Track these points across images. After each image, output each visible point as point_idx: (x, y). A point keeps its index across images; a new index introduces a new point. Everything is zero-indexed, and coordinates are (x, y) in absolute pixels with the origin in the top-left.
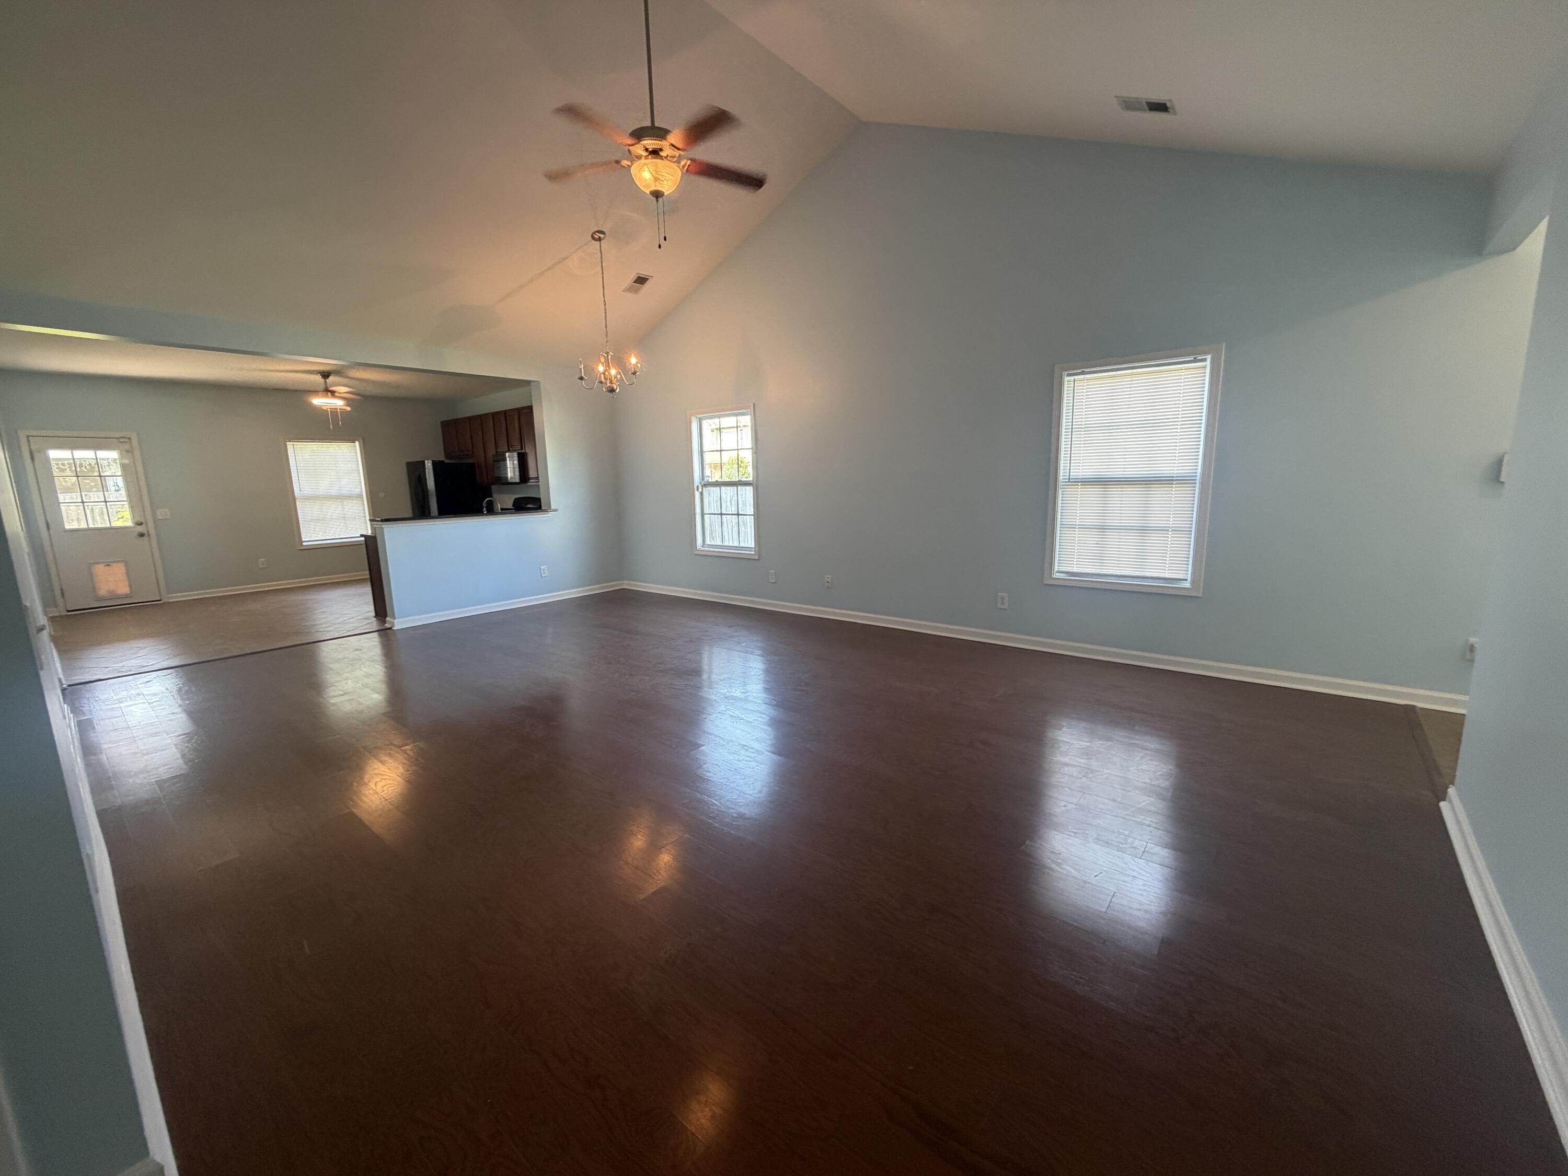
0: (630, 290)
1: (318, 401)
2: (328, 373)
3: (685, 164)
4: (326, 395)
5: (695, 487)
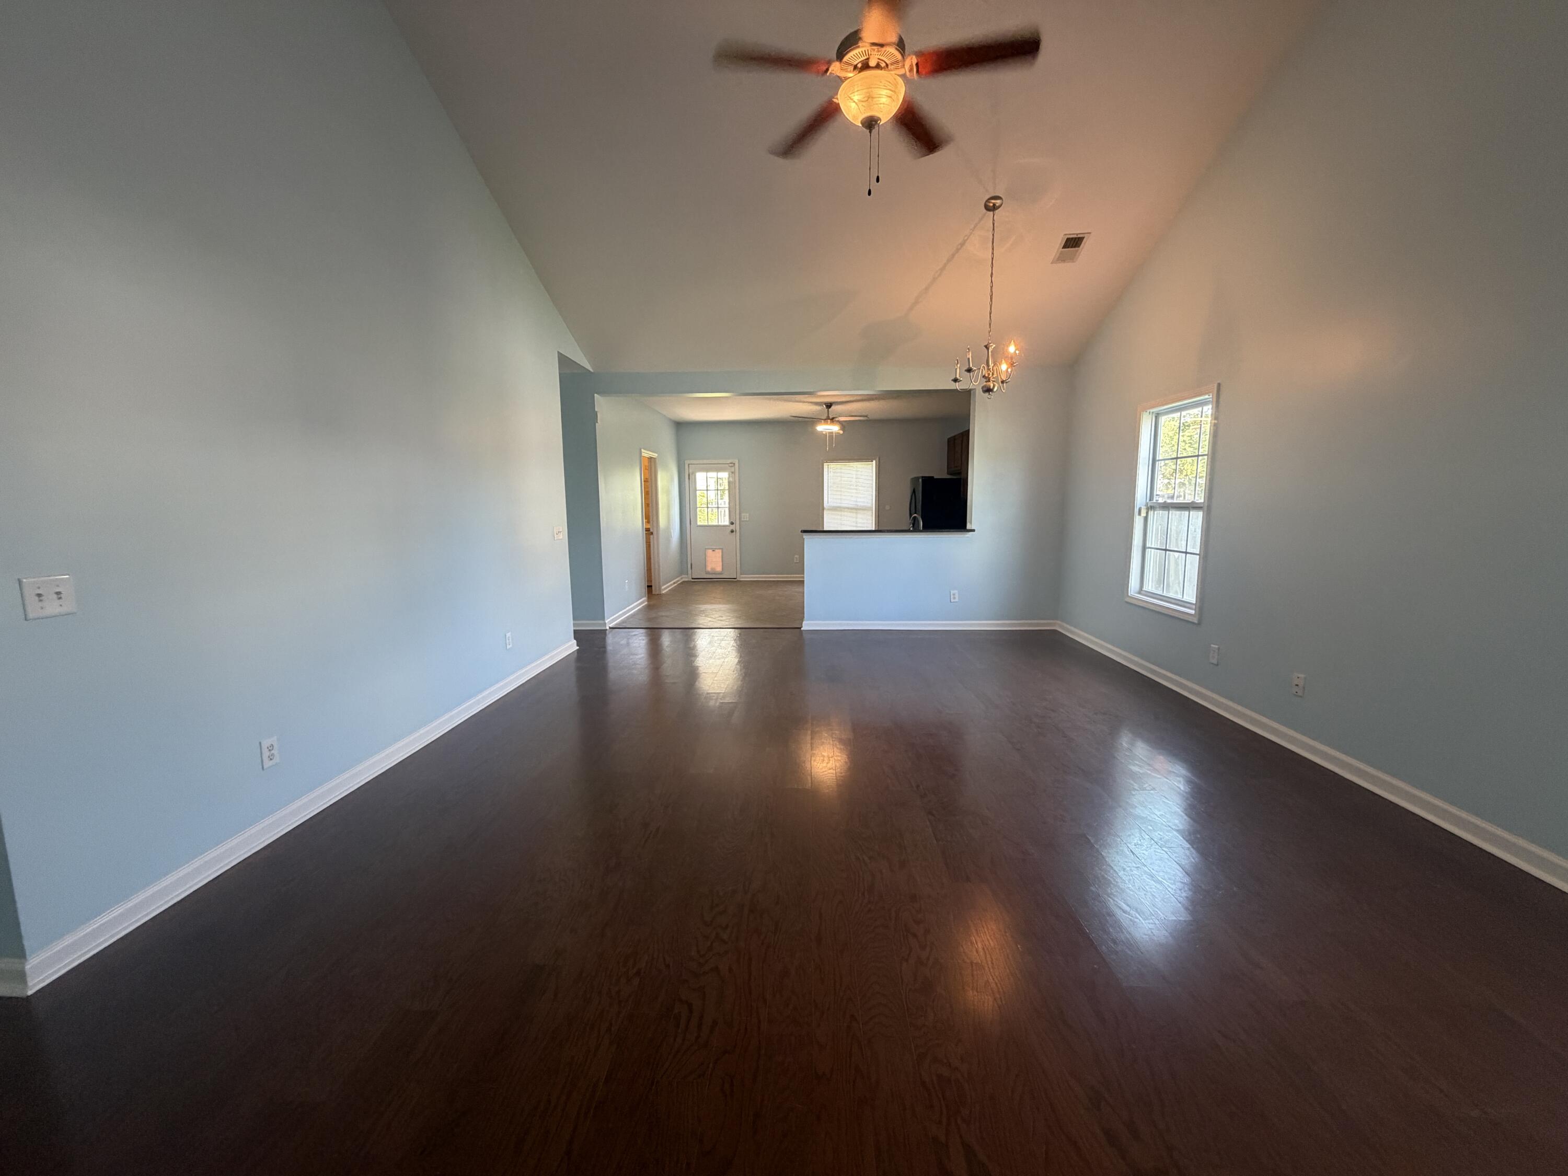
0: (1061, 259)
1: (822, 428)
2: (830, 403)
3: (911, 66)
4: (827, 422)
5: (1136, 510)
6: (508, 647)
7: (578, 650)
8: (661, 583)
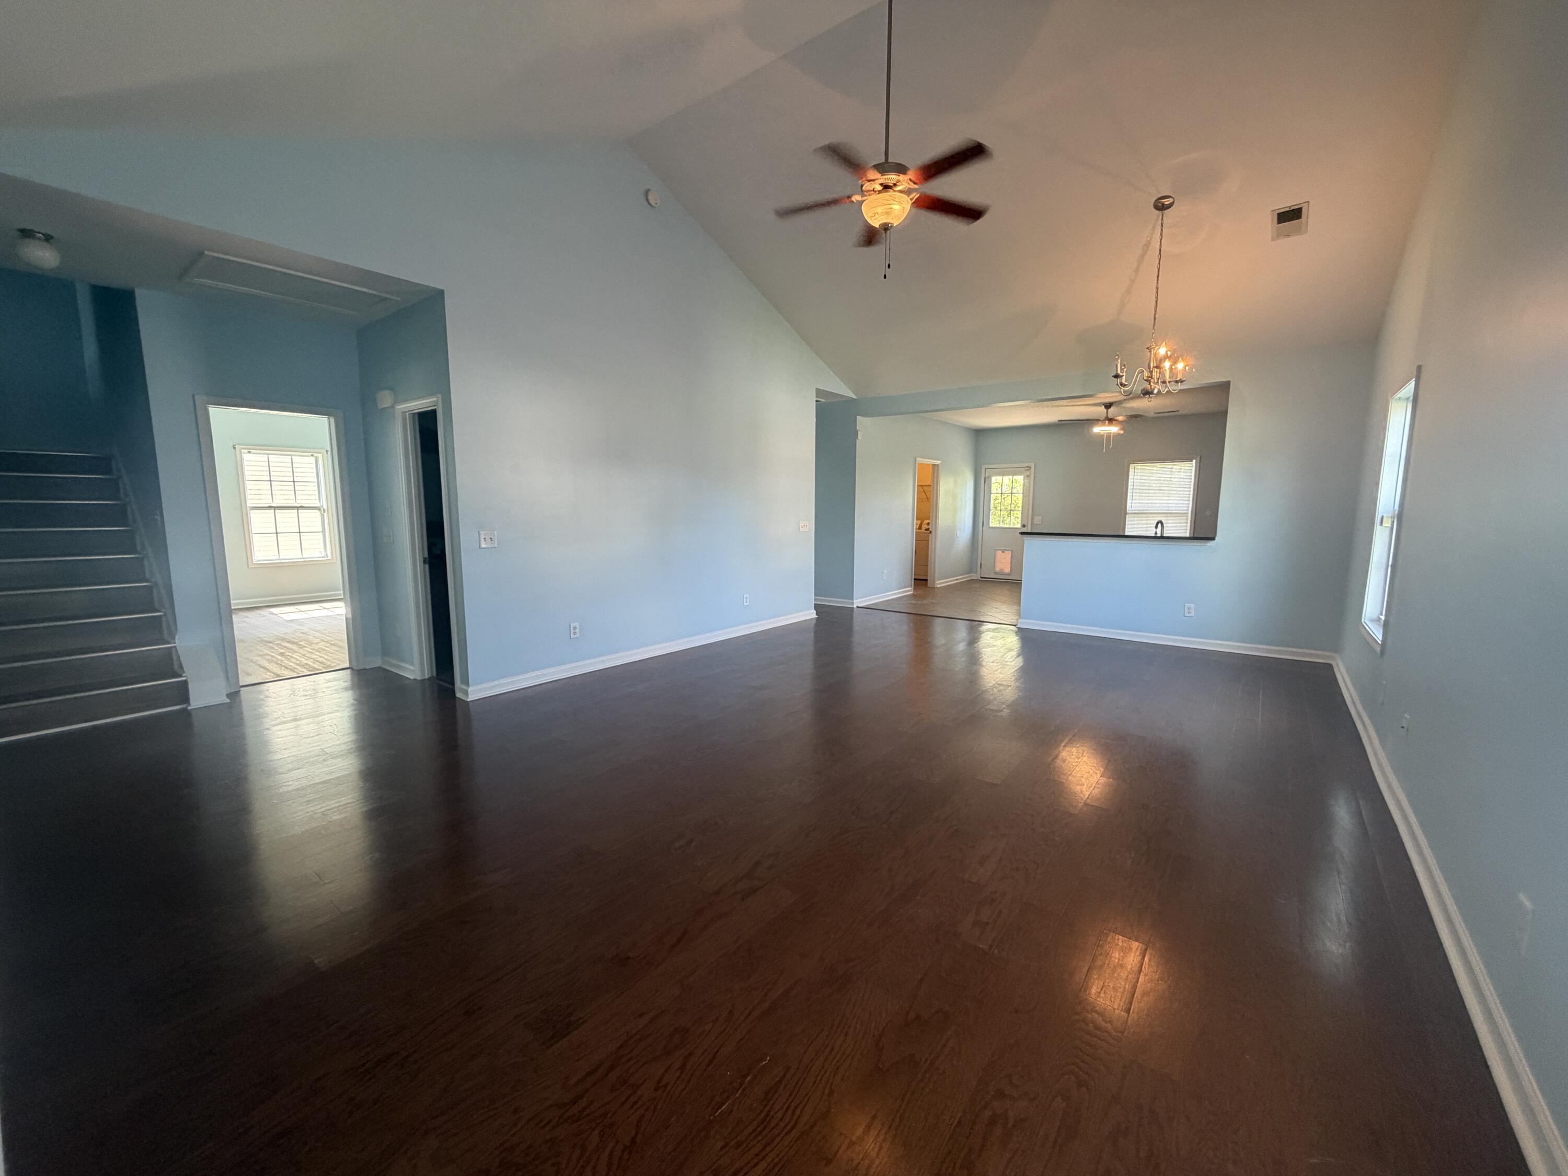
0: (1280, 235)
1: (1099, 430)
2: (1110, 403)
4: (1105, 423)
5: (1378, 520)
6: (745, 604)
7: (816, 618)
8: (936, 579)
